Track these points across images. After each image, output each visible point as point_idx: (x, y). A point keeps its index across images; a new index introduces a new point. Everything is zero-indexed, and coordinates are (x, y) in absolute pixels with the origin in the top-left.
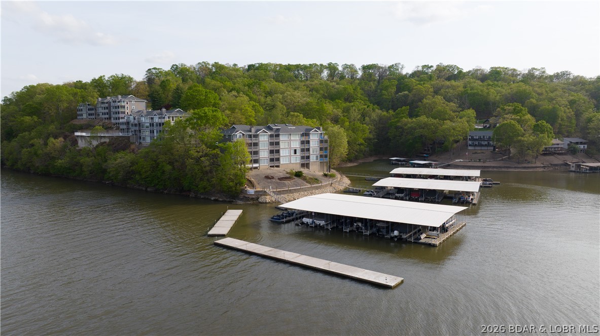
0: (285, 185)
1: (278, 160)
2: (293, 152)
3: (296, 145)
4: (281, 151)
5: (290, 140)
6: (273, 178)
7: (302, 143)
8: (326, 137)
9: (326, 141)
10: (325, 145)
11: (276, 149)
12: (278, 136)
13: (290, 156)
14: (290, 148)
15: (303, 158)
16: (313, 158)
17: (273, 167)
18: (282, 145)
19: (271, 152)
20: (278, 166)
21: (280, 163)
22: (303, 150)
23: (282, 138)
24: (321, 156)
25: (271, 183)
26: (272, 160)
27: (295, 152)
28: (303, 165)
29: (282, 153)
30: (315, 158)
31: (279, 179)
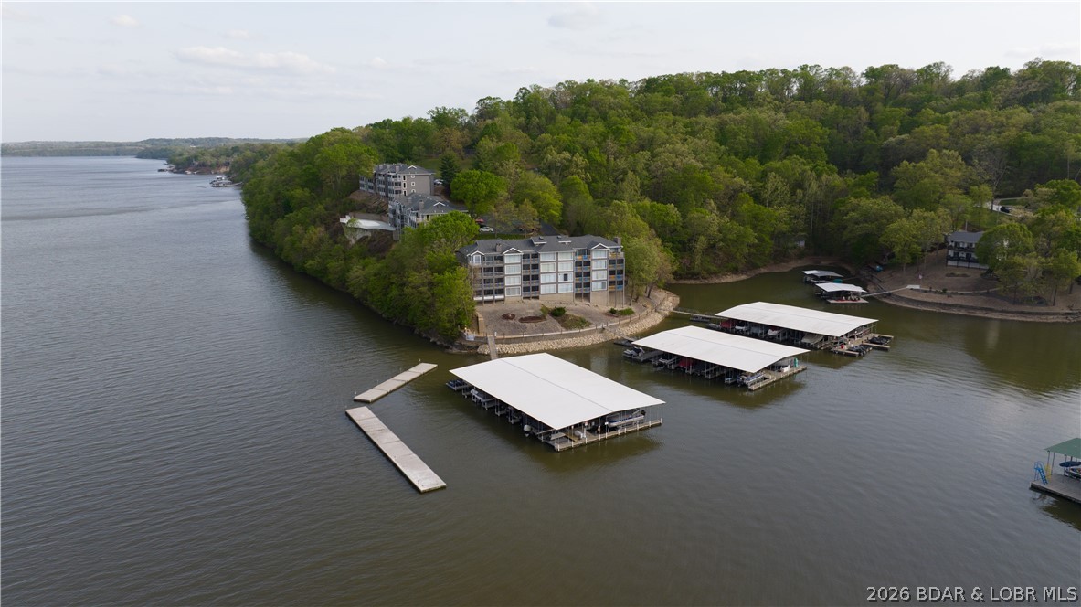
0: (525, 330)
1: (537, 289)
2: (561, 278)
3: (568, 267)
4: (542, 277)
5: (557, 261)
6: (513, 316)
7: (578, 264)
8: (622, 255)
9: (621, 261)
10: (618, 267)
11: (535, 273)
12: (536, 256)
13: (557, 283)
14: (557, 272)
15: (577, 286)
16: (596, 286)
17: (528, 298)
18: (543, 268)
19: (526, 278)
20: (537, 298)
21: (539, 293)
22: (578, 275)
23: (542, 258)
24: (611, 283)
25: (505, 325)
26: (526, 289)
27: (566, 277)
28: (578, 296)
29: (543, 279)
30: (600, 284)
31: (522, 320)
